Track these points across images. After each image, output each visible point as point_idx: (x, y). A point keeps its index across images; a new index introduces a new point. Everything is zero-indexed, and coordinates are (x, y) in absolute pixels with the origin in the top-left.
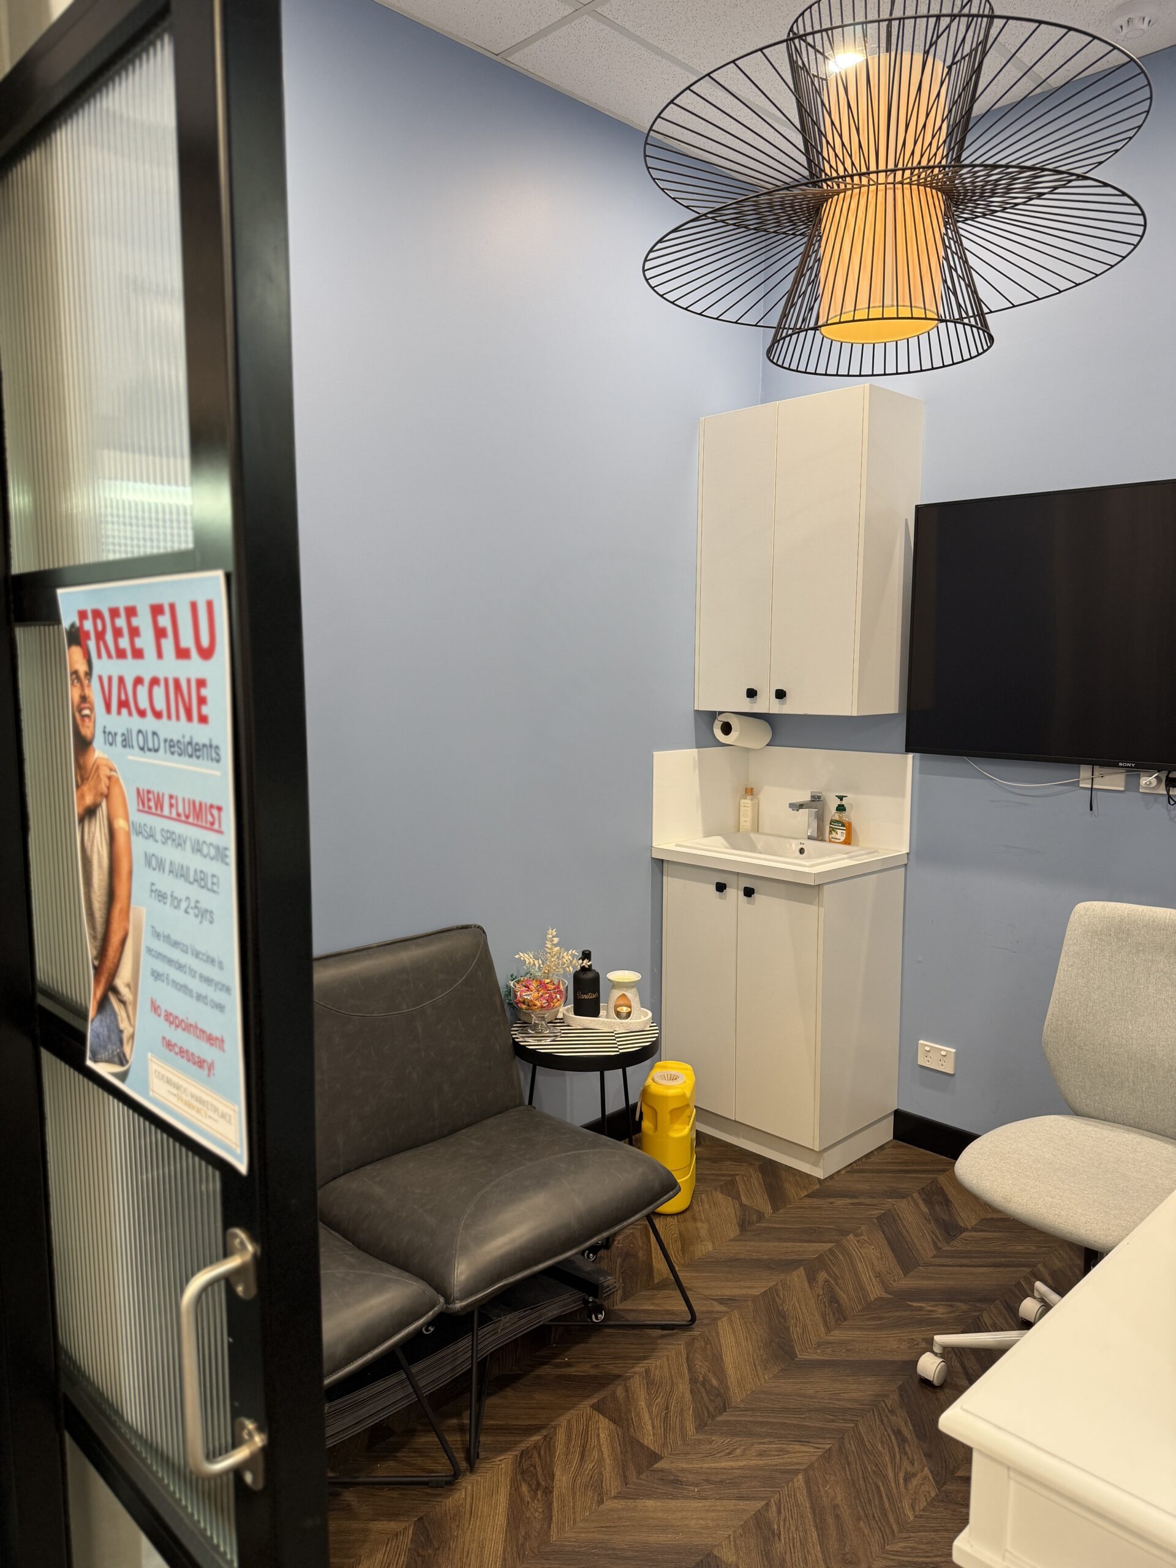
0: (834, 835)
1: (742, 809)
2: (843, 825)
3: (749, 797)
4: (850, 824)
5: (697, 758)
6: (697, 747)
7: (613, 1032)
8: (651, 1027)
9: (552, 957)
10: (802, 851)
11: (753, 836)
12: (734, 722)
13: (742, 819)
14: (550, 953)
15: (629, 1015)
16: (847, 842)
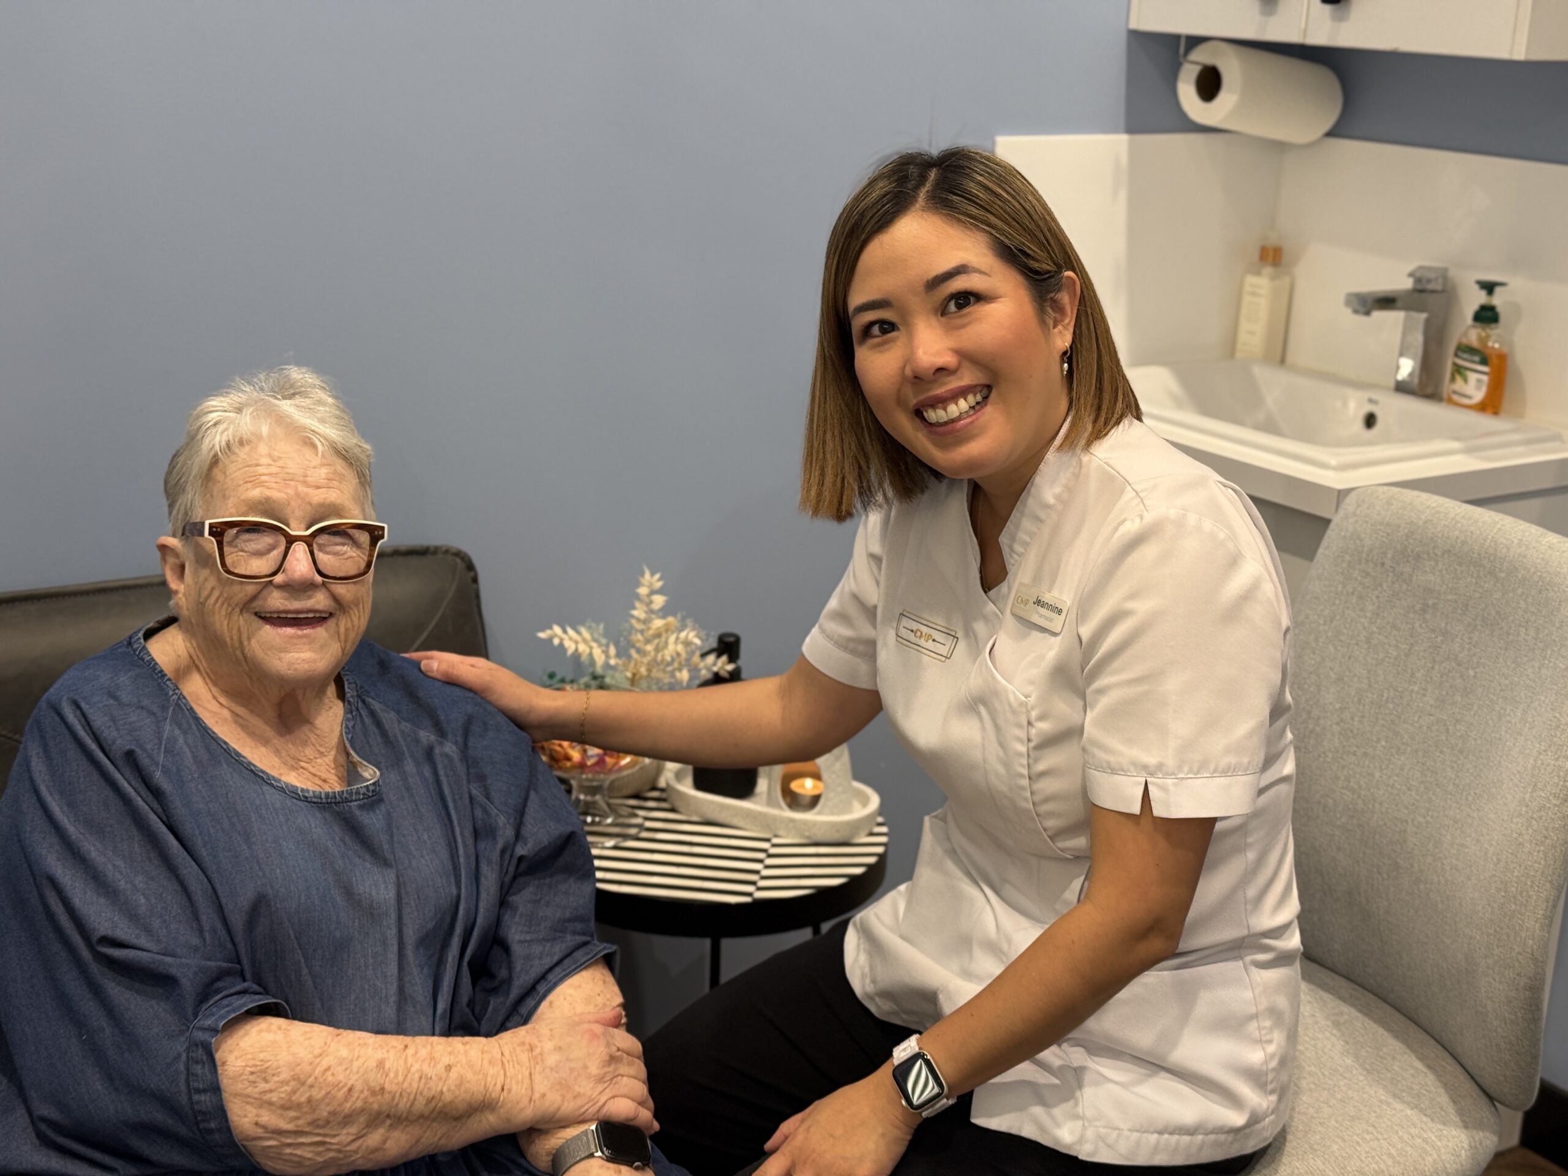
0: (1459, 384)
1: (1247, 299)
2: (1484, 361)
3: (1268, 270)
4: (1503, 358)
5: (1124, 160)
6: (1133, 127)
7: (768, 840)
8: (872, 834)
9: (648, 641)
10: (1370, 421)
11: (1262, 373)
12: (1231, 67)
13: (1244, 326)
14: (642, 632)
15: (815, 800)
16: (1491, 405)
